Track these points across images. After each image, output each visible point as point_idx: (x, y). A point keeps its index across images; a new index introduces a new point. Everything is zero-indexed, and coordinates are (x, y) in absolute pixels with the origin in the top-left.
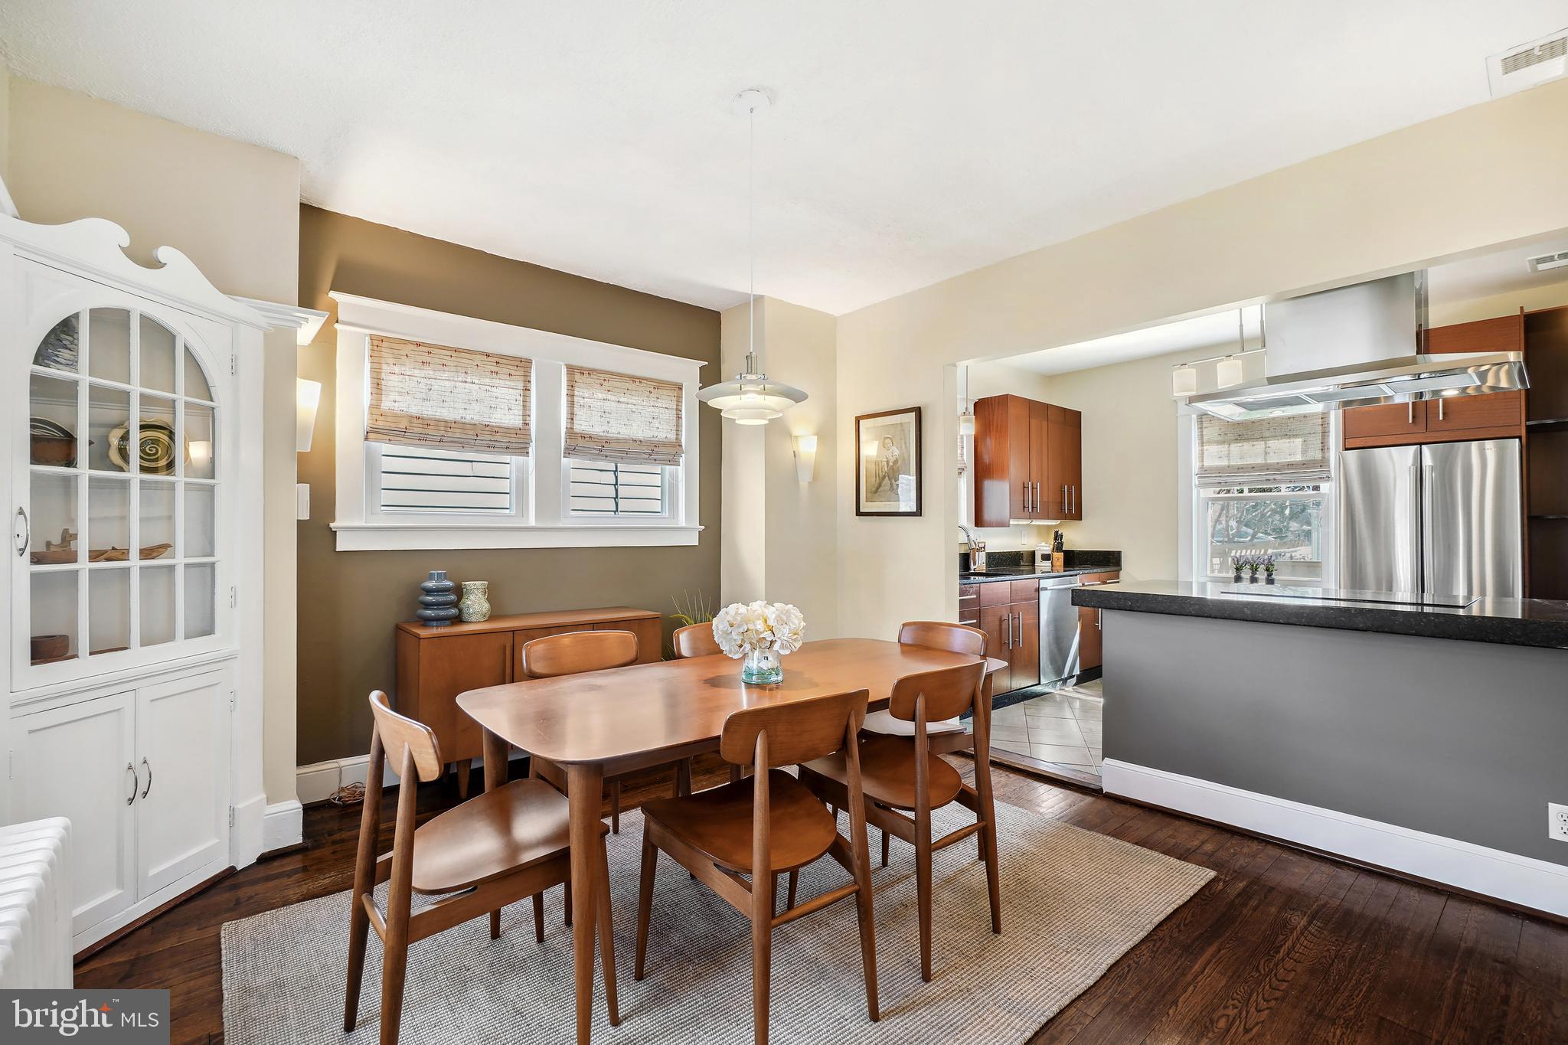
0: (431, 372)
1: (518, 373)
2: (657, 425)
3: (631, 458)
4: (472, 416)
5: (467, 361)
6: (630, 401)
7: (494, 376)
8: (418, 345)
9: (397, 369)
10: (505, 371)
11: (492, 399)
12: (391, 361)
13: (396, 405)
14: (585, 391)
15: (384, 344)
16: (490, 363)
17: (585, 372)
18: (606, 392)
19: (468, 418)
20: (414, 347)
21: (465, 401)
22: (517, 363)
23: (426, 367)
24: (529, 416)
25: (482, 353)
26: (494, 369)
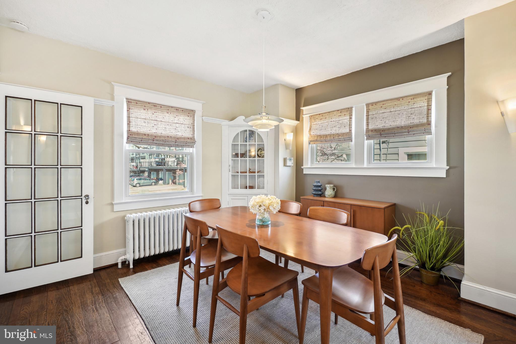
0: (322, 121)
1: (347, 113)
2: (413, 117)
3: (398, 136)
4: (333, 132)
5: (332, 115)
6: (397, 110)
7: (340, 117)
8: (320, 114)
9: (315, 123)
10: (343, 114)
11: (339, 125)
12: (313, 121)
13: (314, 133)
14: (374, 112)
15: (312, 117)
16: (339, 113)
17: (373, 104)
18: (384, 109)
19: (332, 133)
20: (319, 115)
21: (331, 127)
22: (347, 110)
23: (321, 120)
24: (351, 127)
25: (336, 111)
26: (339, 114)
